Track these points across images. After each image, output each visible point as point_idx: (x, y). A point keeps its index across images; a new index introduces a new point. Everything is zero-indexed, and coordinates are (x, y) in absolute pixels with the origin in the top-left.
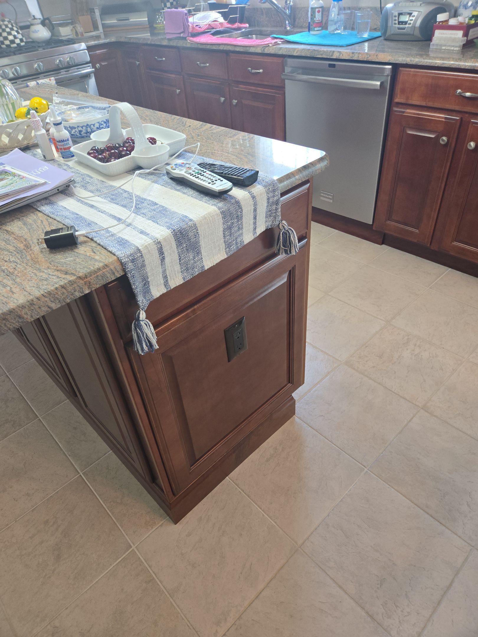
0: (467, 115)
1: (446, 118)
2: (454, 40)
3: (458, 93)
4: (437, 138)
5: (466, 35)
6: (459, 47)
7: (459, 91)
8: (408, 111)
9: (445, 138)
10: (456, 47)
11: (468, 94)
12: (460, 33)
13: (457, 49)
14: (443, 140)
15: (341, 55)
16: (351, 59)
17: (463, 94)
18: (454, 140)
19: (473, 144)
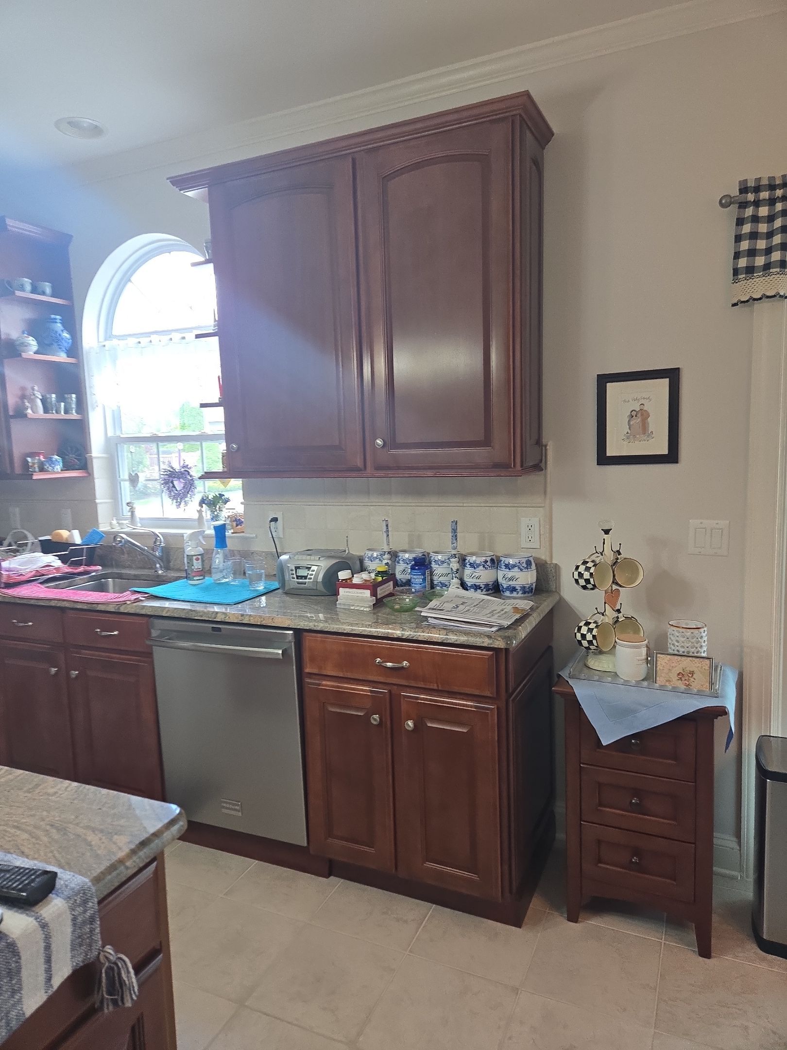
0: (395, 687)
1: (371, 691)
2: (363, 600)
3: (378, 662)
4: (367, 717)
5: (374, 594)
6: (369, 607)
7: (378, 660)
8: (324, 683)
9: (376, 716)
10: (366, 607)
11: (389, 664)
12: (367, 593)
13: (368, 609)
14: (375, 720)
15: (227, 617)
16: (241, 622)
17: (383, 664)
18: (388, 718)
19: (410, 723)
